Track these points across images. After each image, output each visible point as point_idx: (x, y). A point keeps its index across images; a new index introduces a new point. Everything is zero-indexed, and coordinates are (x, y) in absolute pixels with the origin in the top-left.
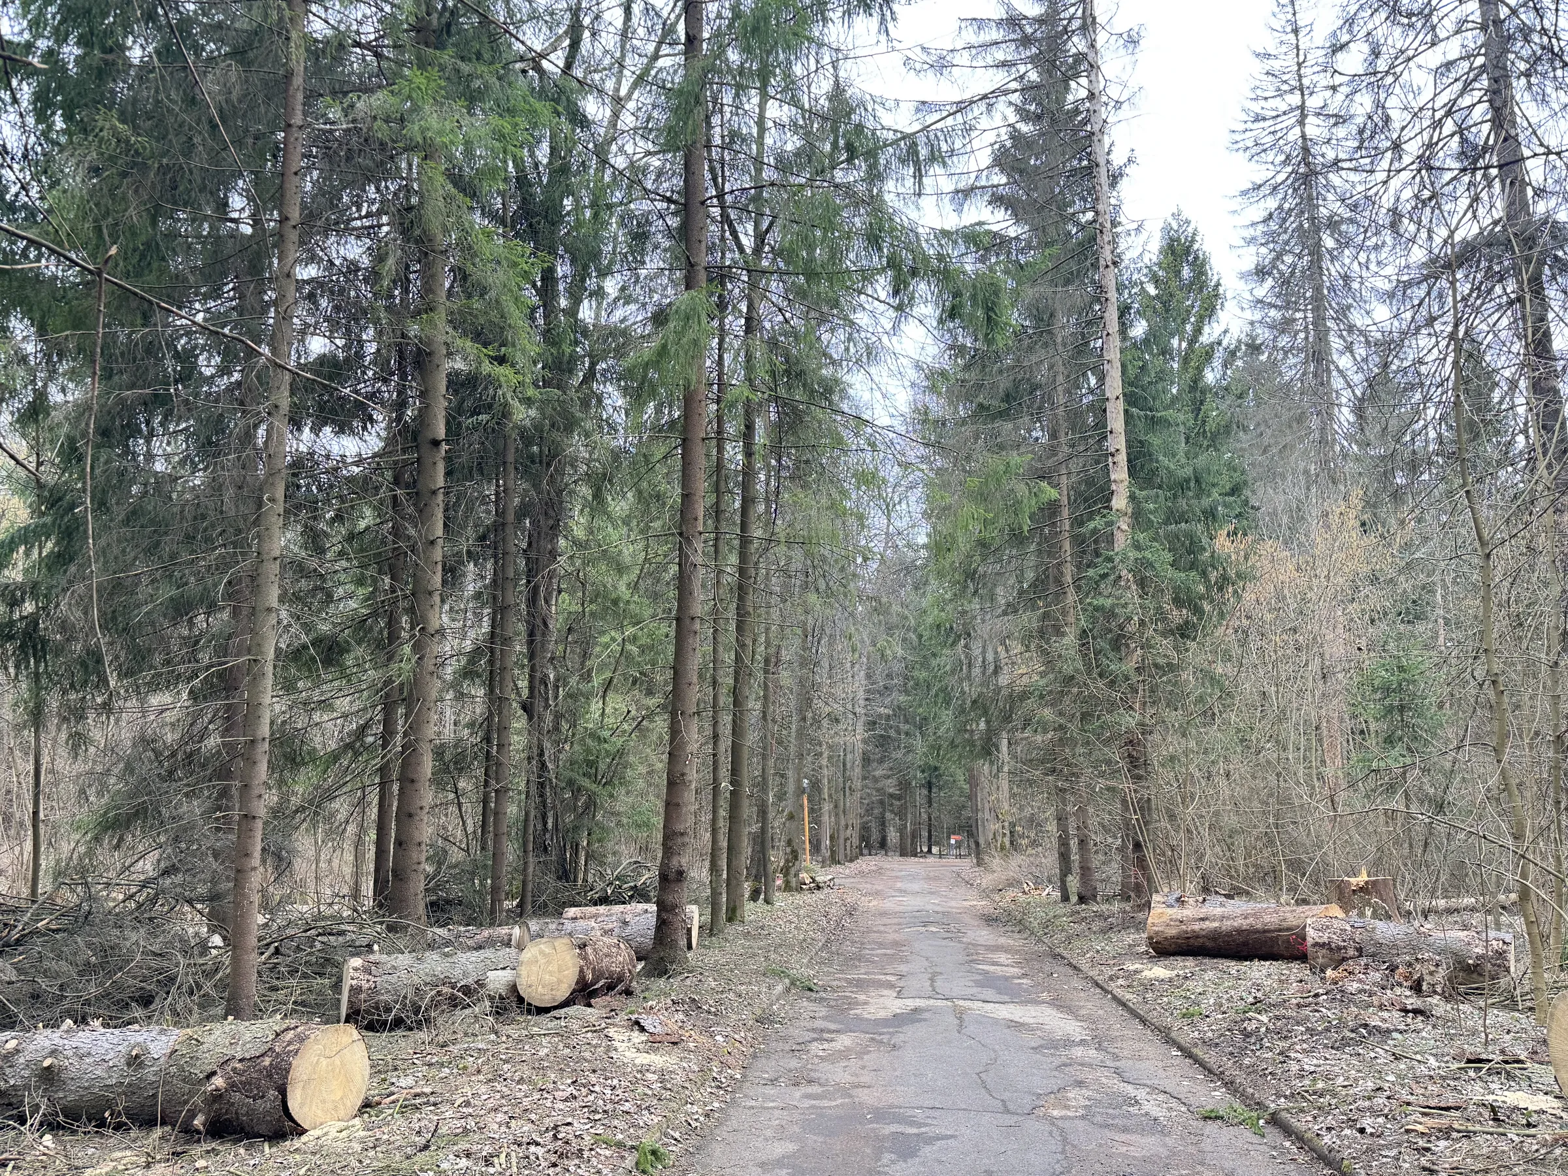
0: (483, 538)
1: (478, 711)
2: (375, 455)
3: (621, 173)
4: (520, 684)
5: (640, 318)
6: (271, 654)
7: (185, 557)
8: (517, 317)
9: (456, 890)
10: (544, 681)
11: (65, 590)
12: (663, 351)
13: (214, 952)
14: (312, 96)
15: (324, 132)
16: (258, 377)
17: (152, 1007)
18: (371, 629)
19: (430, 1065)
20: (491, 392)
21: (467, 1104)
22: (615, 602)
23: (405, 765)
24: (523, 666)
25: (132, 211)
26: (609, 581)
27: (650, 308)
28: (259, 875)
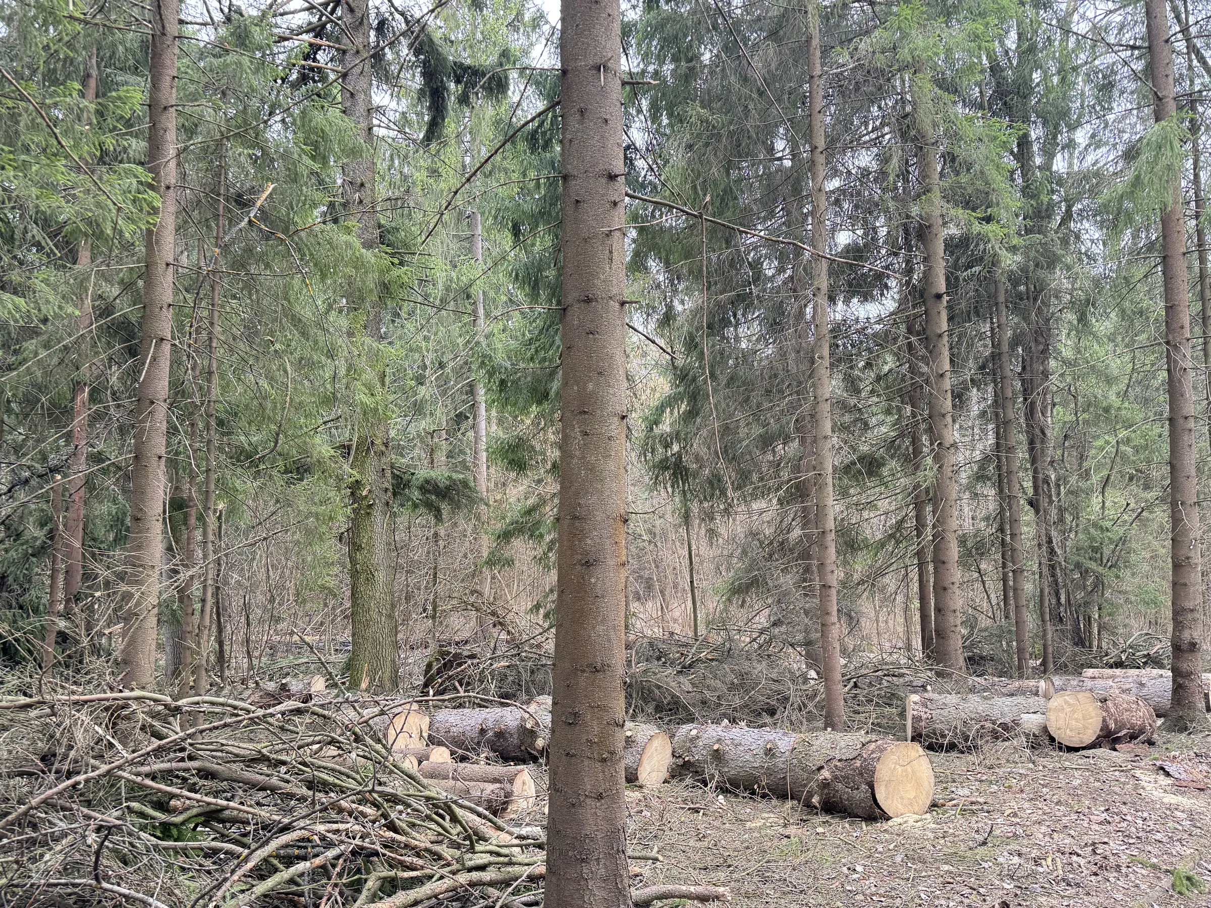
0: (983, 367)
1: (991, 507)
2: (891, 314)
3: (1084, 37)
4: (1025, 484)
5: (1111, 157)
6: (830, 470)
7: (766, 405)
8: (999, 181)
9: (986, 650)
10: (1046, 481)
11: (696, 434)
12: (1137, 182)
13: (812, 682)
14: (826, 51)
15: (837, 75)
16: (805, 269)
17: (776, 717)
18: (899, 447)
19: (981, 781)
20: (982, 247)
21: (1015, 815)
22: (1107, 410)
23: (937, 549)
24: (1027, 470)
25: (714, 170)
26: (1099, 393)
27: (1121, 148)
28: (837, 629)
